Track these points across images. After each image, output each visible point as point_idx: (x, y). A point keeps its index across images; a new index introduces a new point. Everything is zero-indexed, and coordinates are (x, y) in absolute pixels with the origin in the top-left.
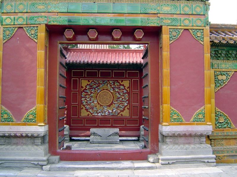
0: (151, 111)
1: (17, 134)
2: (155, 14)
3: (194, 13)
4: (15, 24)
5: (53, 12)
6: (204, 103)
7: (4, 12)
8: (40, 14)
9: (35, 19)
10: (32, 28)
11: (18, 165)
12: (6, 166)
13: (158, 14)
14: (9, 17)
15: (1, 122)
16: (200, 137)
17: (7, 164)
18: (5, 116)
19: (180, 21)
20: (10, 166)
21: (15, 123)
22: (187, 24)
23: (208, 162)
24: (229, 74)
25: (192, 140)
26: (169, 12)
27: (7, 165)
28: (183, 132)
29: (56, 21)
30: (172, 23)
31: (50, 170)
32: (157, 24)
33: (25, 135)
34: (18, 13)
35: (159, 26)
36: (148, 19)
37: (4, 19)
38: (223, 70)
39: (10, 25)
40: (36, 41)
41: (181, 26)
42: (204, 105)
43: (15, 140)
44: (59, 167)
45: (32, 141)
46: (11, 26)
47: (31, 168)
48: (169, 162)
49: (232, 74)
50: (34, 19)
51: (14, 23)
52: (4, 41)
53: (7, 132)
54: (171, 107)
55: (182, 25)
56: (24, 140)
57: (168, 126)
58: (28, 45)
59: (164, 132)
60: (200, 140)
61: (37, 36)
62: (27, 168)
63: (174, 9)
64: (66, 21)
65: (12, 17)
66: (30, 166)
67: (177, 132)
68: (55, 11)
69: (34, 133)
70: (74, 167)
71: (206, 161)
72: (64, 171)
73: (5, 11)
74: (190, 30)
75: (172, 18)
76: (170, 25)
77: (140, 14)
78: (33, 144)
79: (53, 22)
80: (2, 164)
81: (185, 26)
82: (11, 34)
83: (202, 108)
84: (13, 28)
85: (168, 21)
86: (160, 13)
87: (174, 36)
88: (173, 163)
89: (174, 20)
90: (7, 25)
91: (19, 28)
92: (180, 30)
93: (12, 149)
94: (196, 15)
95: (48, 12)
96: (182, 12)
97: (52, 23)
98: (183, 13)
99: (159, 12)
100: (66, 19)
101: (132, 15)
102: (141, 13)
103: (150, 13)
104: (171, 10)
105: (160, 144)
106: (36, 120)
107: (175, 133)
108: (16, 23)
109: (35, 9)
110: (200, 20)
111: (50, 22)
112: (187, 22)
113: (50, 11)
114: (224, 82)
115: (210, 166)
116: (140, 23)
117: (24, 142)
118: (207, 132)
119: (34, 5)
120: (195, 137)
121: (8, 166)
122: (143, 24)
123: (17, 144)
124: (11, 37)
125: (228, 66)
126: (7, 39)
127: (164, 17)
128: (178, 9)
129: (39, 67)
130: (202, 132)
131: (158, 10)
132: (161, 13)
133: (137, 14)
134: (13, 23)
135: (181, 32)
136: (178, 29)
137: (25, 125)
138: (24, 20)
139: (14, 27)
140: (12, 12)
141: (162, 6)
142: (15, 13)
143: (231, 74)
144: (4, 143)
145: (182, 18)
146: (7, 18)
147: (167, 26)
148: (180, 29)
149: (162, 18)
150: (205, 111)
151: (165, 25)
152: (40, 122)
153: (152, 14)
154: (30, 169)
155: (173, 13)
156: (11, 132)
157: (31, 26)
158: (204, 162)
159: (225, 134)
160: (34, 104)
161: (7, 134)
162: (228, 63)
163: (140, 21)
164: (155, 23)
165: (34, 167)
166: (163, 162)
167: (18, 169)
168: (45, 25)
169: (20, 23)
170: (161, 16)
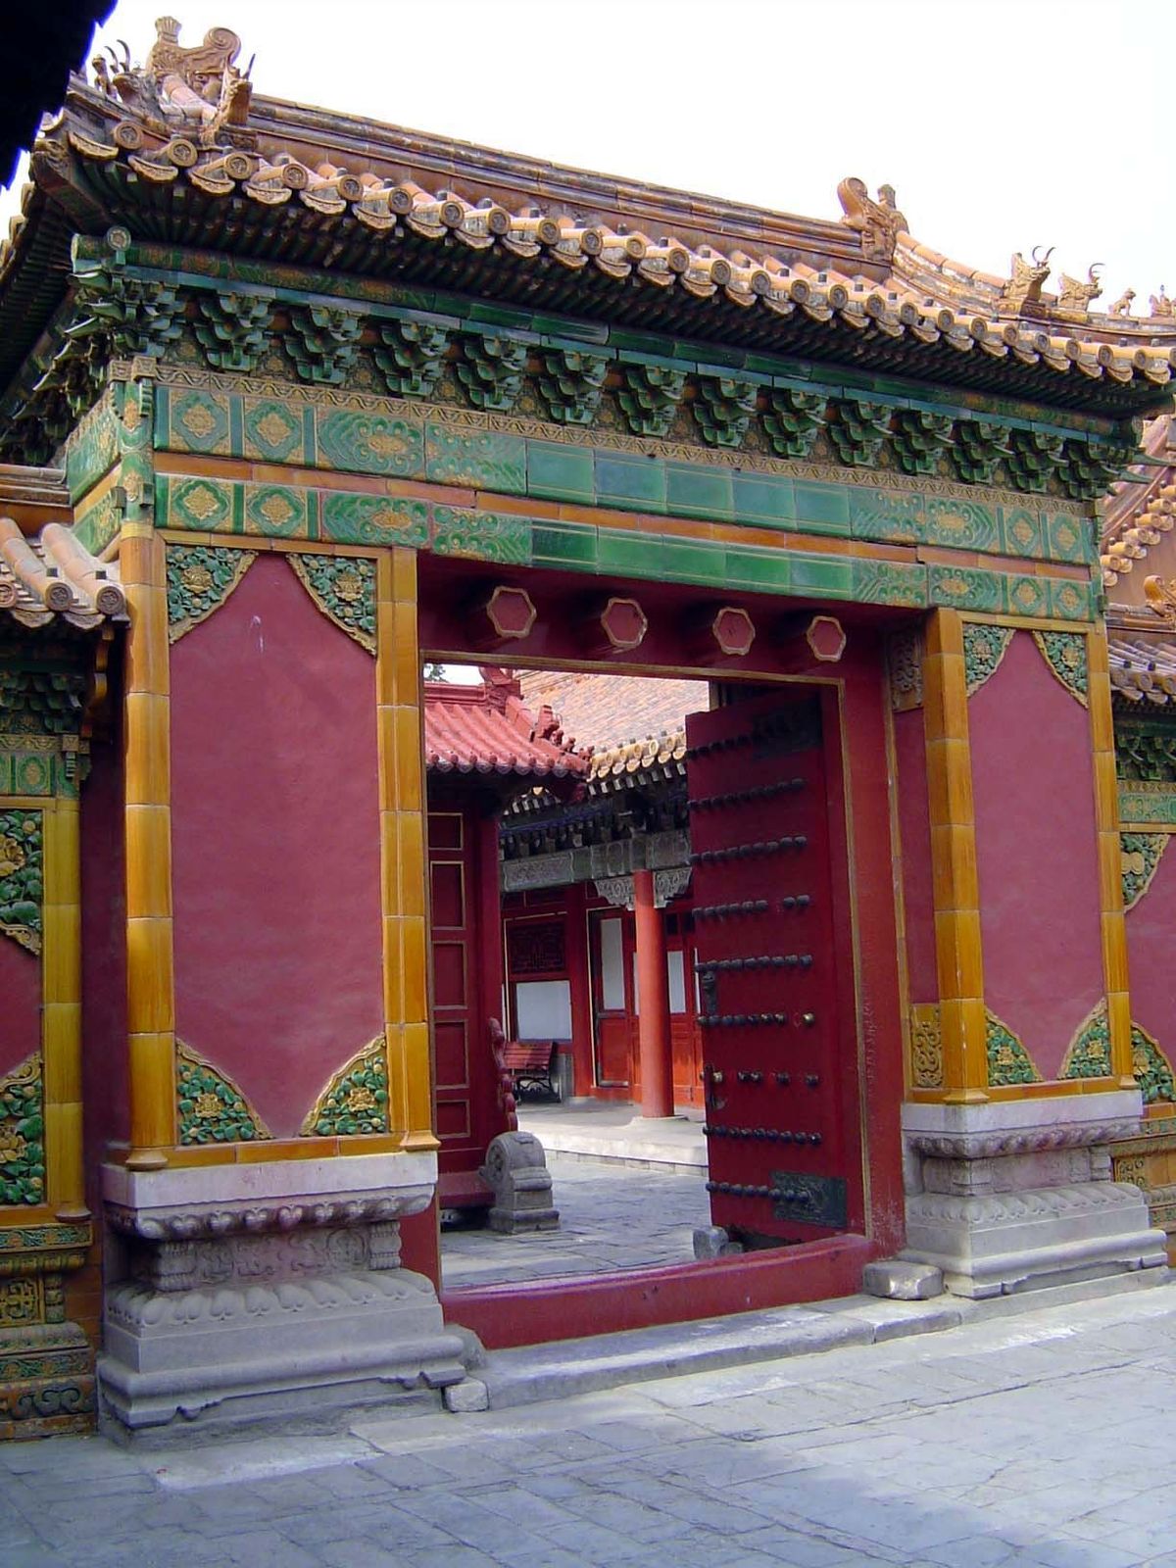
0: (866, 1037)
1: (284, 1212)
2: (903, 544)
3: (1053, 554)
4: (245, 528)
5: (452, 485)
6: (1102, 985)
7: (172, 445)
8: (380, 484)
9: (364, 511)
10: (339, 566)
11: (307, 1404)
12: (240, 1423)
13: (919, 548)
14: (203, 483)
15: (182, 1148)
16: (1090, 1150)
17: (239, 1405)
18: (209, 1107)
19: (1004, 588)
20: (261, 1420)
21: (270, 1147)
22: (1028, 605)
23: (1142, 1266)
24: (1154, 848)
25: (1061, 1166)
26: (959, 540)
27: (241, 1412)
28: (1040, 1129)
29: (472, 539)
30: (973, 594)
31: (488, 1407)
32: (918, 595)
33: (330, 1212)
34: (258, 461)
35: (925, 606)
36: (879, 567)
37: (171, 490)
38: (1132, 827)
39: (211, 531)
40: (368, 644)
41: (1005, 613)
42: (1104, 994)
43: (249, 1256)
44: (535, 1382)
45: (355, 1247)
46: (214, 540)
47: (386, 1408)
48: (1003, 1285)
49: (1164, 845)
50: (354, 511)
51: (238, 521)
52: (177, 632)
53: (224, 1208)
54: (989, 1012)
55: (1011, 608)
56: (307, 1250)
57: (986, 1106)
58: (317, 665)
59: (971, 1137)
60: (1091, 1163)
61: (374, 613)
62: (360, 1412)
63: (978, 527)
64: (522, 540)
65: (226, 484)
66: (380, 1398)
67: (1018, 1132)
68: (463, 479)
69: (384, 1195)
70: (608, 1371)
71: (1135, 1259)
72: (564, 1397)
73: (175, 441)
74: (1038, 636)
75: (972, 570)
76: (968, 605)
77: (846, 538)
78: (365, 1262)
79: (456, 541)
80: (212, 1412)
81: (1022, 615)
82: (218, 589)
83: (1099, 1008)
84: (230, 555)
85: (958, 587)
86: (926, 544)
87: (981, 663)
88: (1019, 1287)
89: (981, 581)
90: (190, 530)
91: (265, 555)
92: (1001, 633)
93: (260, 1312)
94: (1057, 563)
95: (429, 482)
96: (1010, 549)
97: (454, 549)
98: (1015, 552)
99: (923, 540)
100: (525, 531)
101: (816, 540)
102: (854, 538)
103: (889, 537)
104: (968, 533)
105: (911, 1203)
106: (388, 1120)
107: (1010, 1138)
108: (248, 526)
109: (354, 449)
110: (1074, 588)
111: (443, 540)
112: (1027, 598)
113: (439, 474)
114: (1140, 882)
115: (1152, 1283)
116: (850, 587)
117: (308, 1262)
118: (1124, 1121)
119: (345, 427)
120: (1073, 1153)
121: (252, 1421)
122: (861, 591)
123: (264, 1276)
124: (215, 606)
125: (1147, 807)
126: (196, 621)
127: (956, 567)
128: (991, 530)
129: (390, 799)
130: (1105, 1124)
131: (920, 530)
132: (931, 542)
133: (836, 537)
134: (228, 524)
135: (1006, 642)
136: (994, 630)
137: (327, 1150)
138: (296, 510)
139: (231, 550)
140: (219, 450)
141: (932, 506)
142: (237, 458)
143: (1161, 843)
144: (186, 1280)
145: (1009, 575)
146: (193, 487)
147: (957, 609)
148: (1002, 627)
149: (936, 571)
150: (1108, 1024)
151: (948, 606)
152: (415, 1129)
153: (895, 543)
154: (379, 1420)
155: (974, 547)
156: (247, 1206)
157: (339, 550)
158: (1127, 1267)
159: (1156, 1128)
160: (367, 1020)
161: (190, 1223)
162: (1147, 795)
163: (851, 576)
164: (908, 593)
165: (399, 1403)
166: (982, 1287)
167: (313, 1428)
168: (414, 556)
169: (277, 525)
170: (933, 560)
